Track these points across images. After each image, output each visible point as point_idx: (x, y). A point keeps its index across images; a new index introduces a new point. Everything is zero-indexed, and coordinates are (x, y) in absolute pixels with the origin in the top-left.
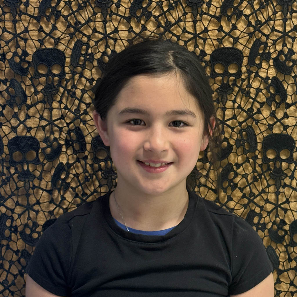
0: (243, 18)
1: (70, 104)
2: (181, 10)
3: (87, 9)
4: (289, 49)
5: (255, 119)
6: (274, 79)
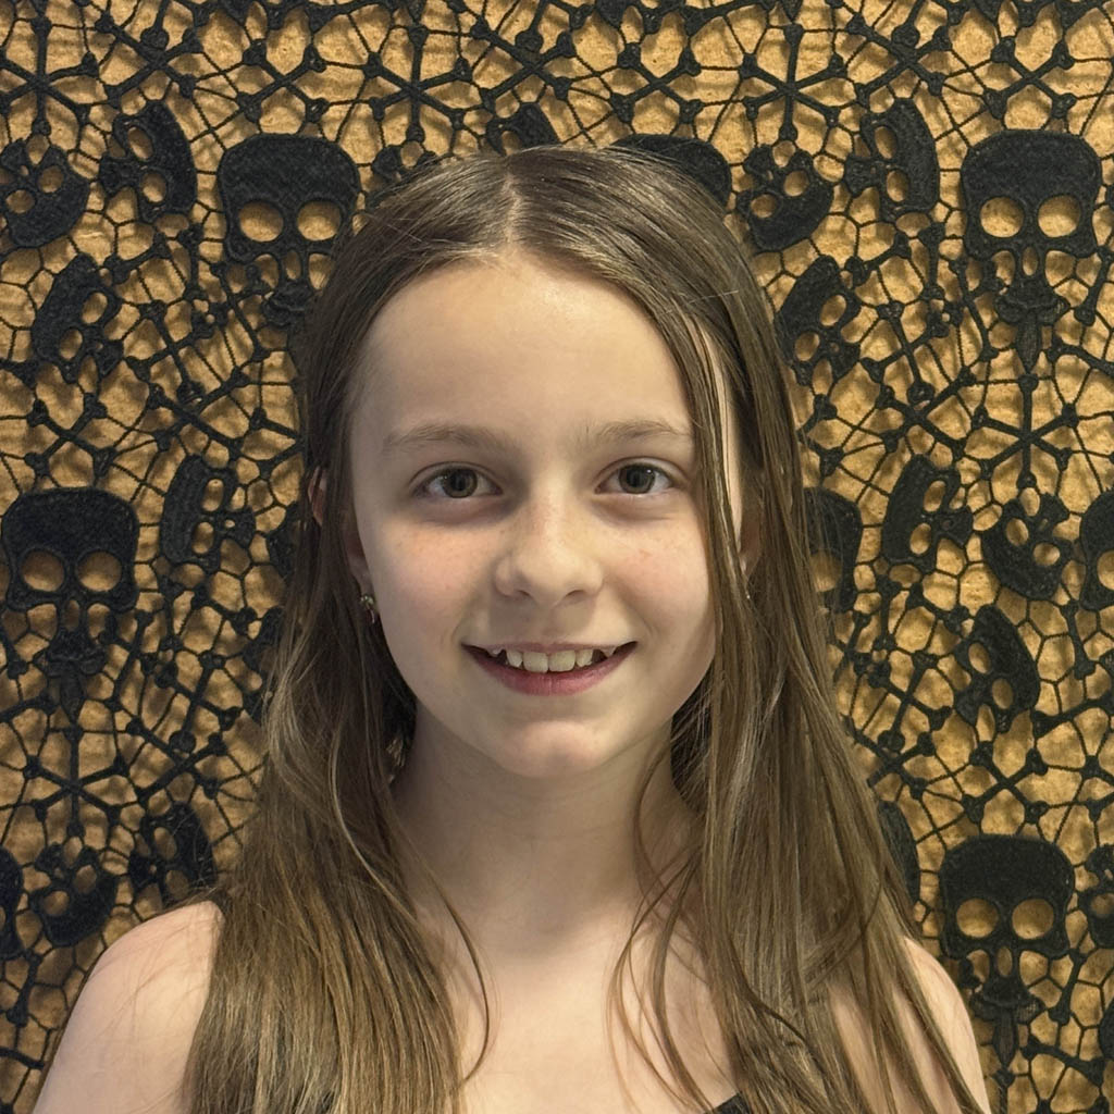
0: (860, 371)
1: (153, 708)
3: (228, 334)
4: (1045, 499)
5: (910, 778)
6: (988, 617)
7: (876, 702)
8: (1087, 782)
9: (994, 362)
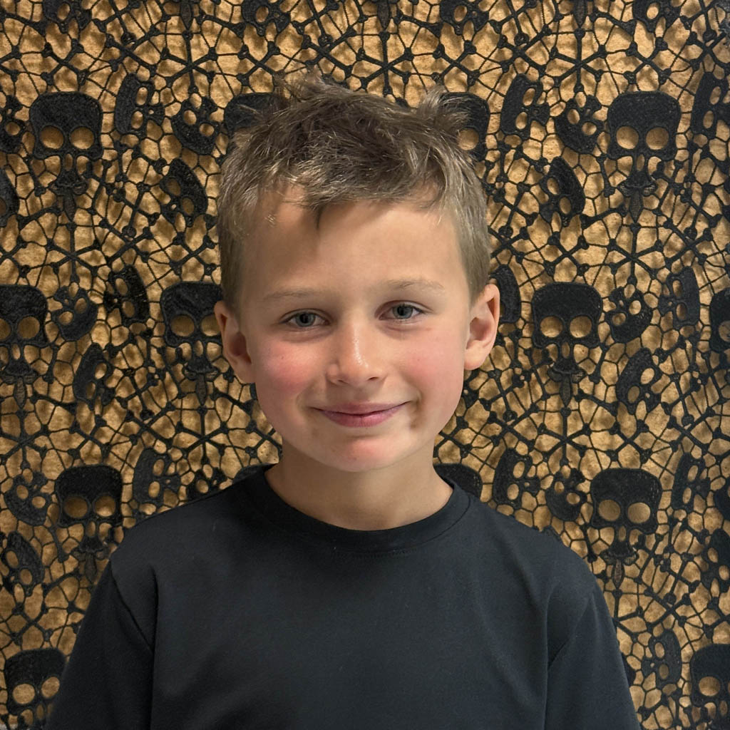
0: (489, 28)
1: (113, 216)
2: (353, 11)
3: (148, 6)
4: (589, 98)
5: (516, 251)
6: (557, 164)
7: (497, 211)
8: (610, 254)
9: (561, 22)
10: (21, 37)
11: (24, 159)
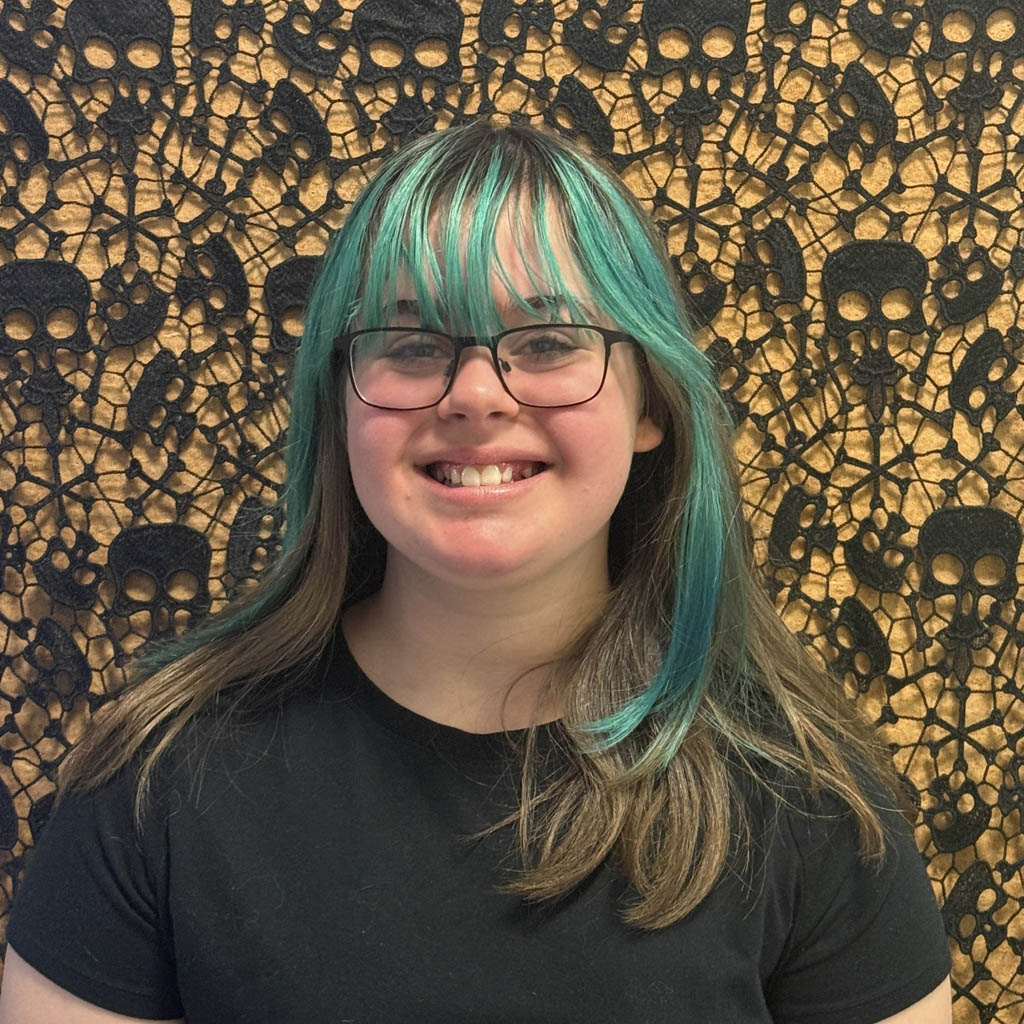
0: (750, 423)
3: (275, 406)
4: (892, 516)
6: (850, 606)
8: (928, 728)
9: (850, 414)
10: (98, 451)
11: (100, 616)
